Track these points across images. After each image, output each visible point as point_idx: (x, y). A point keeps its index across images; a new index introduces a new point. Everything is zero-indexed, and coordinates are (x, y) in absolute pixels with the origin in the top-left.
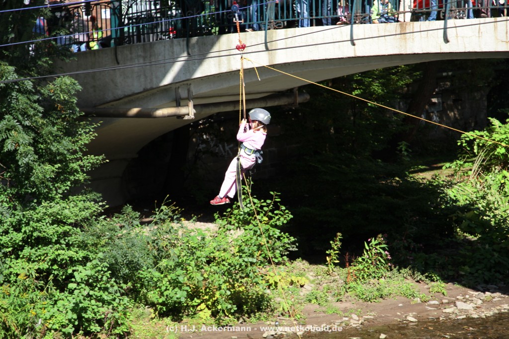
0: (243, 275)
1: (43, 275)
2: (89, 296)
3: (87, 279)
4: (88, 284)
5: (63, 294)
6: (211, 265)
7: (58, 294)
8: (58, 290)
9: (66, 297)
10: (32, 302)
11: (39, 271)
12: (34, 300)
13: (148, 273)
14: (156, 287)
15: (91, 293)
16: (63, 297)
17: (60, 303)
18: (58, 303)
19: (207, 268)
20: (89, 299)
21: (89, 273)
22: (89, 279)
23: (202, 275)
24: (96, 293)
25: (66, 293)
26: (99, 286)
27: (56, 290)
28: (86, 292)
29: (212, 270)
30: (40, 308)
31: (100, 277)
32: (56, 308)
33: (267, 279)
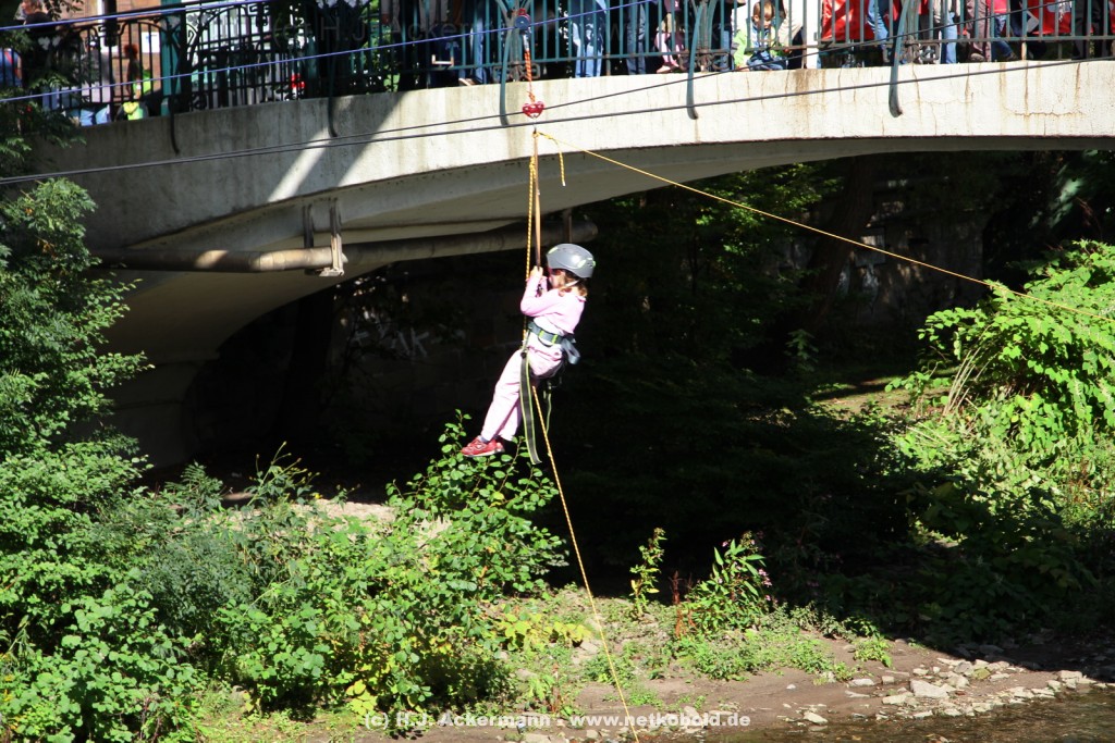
0: (449, 620)
1: (7, 617)
2: (107, 662)
3: (103, 624)
4: (105, 636)
5: (49, 658)
6: (377, 597)
7: (40, 658)
8: (40, 651)
9: (57, 666)
13: (239, 613)
14: (256, 644)
15: (114, 656)
16: (51, 665)
17: (43, 679)
18: (38, 678)
19: (369, 603)
20: (107, 670)
21: (109, 611)
22: (107, 627)
23: (358, 619)
24: (124, 657)
25: (58, 658)
26: (129, 641)
27: (35, 649)
28: (100, 654)
29: (380, 608)
31: (132, 620)
32: (34, 690)
33: (501, 628)
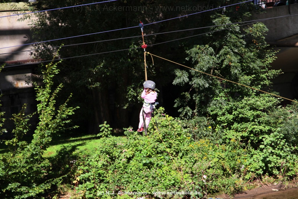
1: (245, 139)
2: (272, 152)
5: (256, 151)
7: (254, 151)
8: (254, 149)
9: (258, 153)
10: (239, 155)
11: (242, 137)
12: (240, 154)
15: (273, 151)
16: (256, 153)
17: (255, 156)
18: (253, 156)
21: (272, 139)
22: (272, 143)
24: (276, 151)
25: (258, 151)
26: (278, 147)
27: (252, 148)
28: (270, 150)
30: (243, 159)
32: (252, 159)
